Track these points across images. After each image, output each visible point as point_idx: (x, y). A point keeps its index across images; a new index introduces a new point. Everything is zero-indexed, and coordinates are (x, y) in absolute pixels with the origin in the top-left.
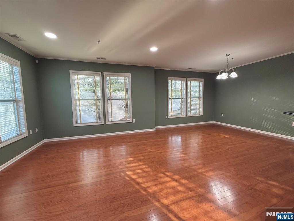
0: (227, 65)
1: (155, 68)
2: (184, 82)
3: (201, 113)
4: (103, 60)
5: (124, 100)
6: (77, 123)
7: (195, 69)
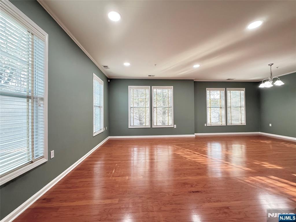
0: (270, 74)
1: (194, 81)
2: (223, 92)
3: (244, 122)
4: (153, 77)
5: (168, 108)
6: (131, 126)
7: (234, 80)
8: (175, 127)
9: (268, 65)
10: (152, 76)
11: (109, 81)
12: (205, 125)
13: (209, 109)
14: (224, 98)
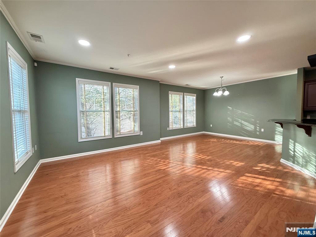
1: (160, 82)
2: (182, 96)
3: (195, 124)
4: (116, 71)
5: (133, 112)
6: (81, 138)
7: (191, 86)
8: (141, 135)
9: (220, 77)
10: (116, 69)
11: (36, 64)
12: (168, 129)
13: (171, 112)
14: (182, 102)
